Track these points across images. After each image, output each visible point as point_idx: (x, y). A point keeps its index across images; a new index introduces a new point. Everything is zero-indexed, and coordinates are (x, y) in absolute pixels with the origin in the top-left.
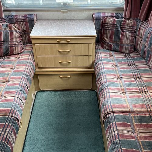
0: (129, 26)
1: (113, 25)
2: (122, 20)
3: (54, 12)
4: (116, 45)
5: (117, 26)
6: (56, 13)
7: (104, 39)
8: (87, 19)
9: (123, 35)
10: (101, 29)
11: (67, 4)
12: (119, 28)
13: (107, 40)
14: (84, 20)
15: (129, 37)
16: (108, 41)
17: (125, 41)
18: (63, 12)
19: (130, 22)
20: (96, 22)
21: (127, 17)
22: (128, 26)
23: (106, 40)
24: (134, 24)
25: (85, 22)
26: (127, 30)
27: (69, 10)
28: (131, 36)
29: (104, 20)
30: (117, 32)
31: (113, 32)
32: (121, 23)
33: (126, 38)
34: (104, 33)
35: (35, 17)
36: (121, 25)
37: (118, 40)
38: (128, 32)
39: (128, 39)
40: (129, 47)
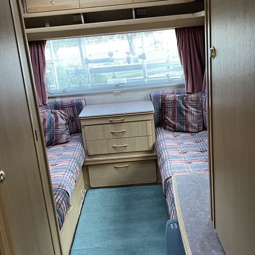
0: (193, 101)
1: (174, 101)
2: (184, 96)
3: (105, 96)
4: (181, 124)
5: (178, 102)
6: (108, 96)
7: (166, 119)
8: (145, 99)
9: (186, 111)
10: (162, 109)
11: (120, 85)
12: (182, 104)
13: (169, 119)
14: (140, 100)
15: (195, 113)
16: (171, 121)
17: (190, 118)
18: (116, 94)
19: (192, 96)
20: (154, 101)
21: (190, 91)
22: (191, 101)
23: (168, 120)
24: (198, 97)
25: (141, 102)
26: (191, 105)
27: (122, 92)
28: (197, 112)
29: (163, 98)
30: (180, 109)
31: (175, 110)
32: (183, 99)
33: (191, 114)
34: (165, 113)
36: (183, 101)
37: (182, 118)
38: (194, 108)
39: (193, 115)
40: (196, 125)
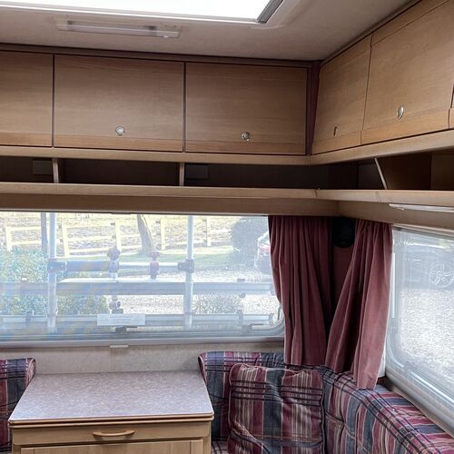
0: (304, 388)
1: (259, 384)
2: (283, 371)
3: (87, 353)
4: (272, 446)
5: (270, 388)
6: (94, 354)
7: (236, 428)
8: (185, 370)
9: (288, 414)
10: (226, 399)
11: (128, 329)
12: (276, 393)
13: (244, 429)
14: (176, 372)
15: (307, 419)
16: (249, 435)
17: (295, 432)
18: (115, 352)
19: (302, 374)
20: (209, 377)
21: (296, 361)
22: (299, 388)
23: (240, 431)
24: (315, 380)
25: (178, 379)
26: (298, 399)
27: (133, 347)
28: (312, 417)
29: (232, 370)
30: (272, 406)
31: (259, 405)
32: (280, 380)
33: (299, 421)
34: (234, 410)
35: (30, 367)
36: (279, 386)
37: (276, 429)
38: (303, 404)
39: (304, 424)
40: (310, 449)
